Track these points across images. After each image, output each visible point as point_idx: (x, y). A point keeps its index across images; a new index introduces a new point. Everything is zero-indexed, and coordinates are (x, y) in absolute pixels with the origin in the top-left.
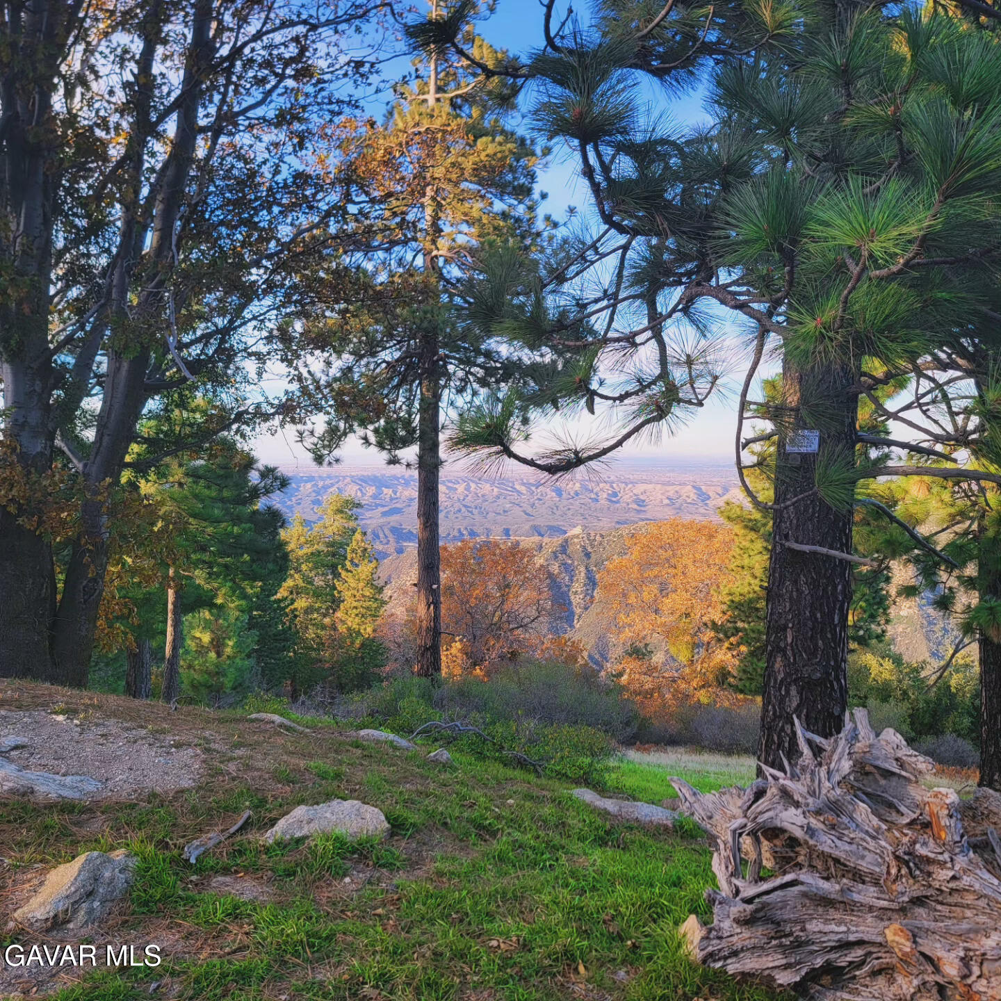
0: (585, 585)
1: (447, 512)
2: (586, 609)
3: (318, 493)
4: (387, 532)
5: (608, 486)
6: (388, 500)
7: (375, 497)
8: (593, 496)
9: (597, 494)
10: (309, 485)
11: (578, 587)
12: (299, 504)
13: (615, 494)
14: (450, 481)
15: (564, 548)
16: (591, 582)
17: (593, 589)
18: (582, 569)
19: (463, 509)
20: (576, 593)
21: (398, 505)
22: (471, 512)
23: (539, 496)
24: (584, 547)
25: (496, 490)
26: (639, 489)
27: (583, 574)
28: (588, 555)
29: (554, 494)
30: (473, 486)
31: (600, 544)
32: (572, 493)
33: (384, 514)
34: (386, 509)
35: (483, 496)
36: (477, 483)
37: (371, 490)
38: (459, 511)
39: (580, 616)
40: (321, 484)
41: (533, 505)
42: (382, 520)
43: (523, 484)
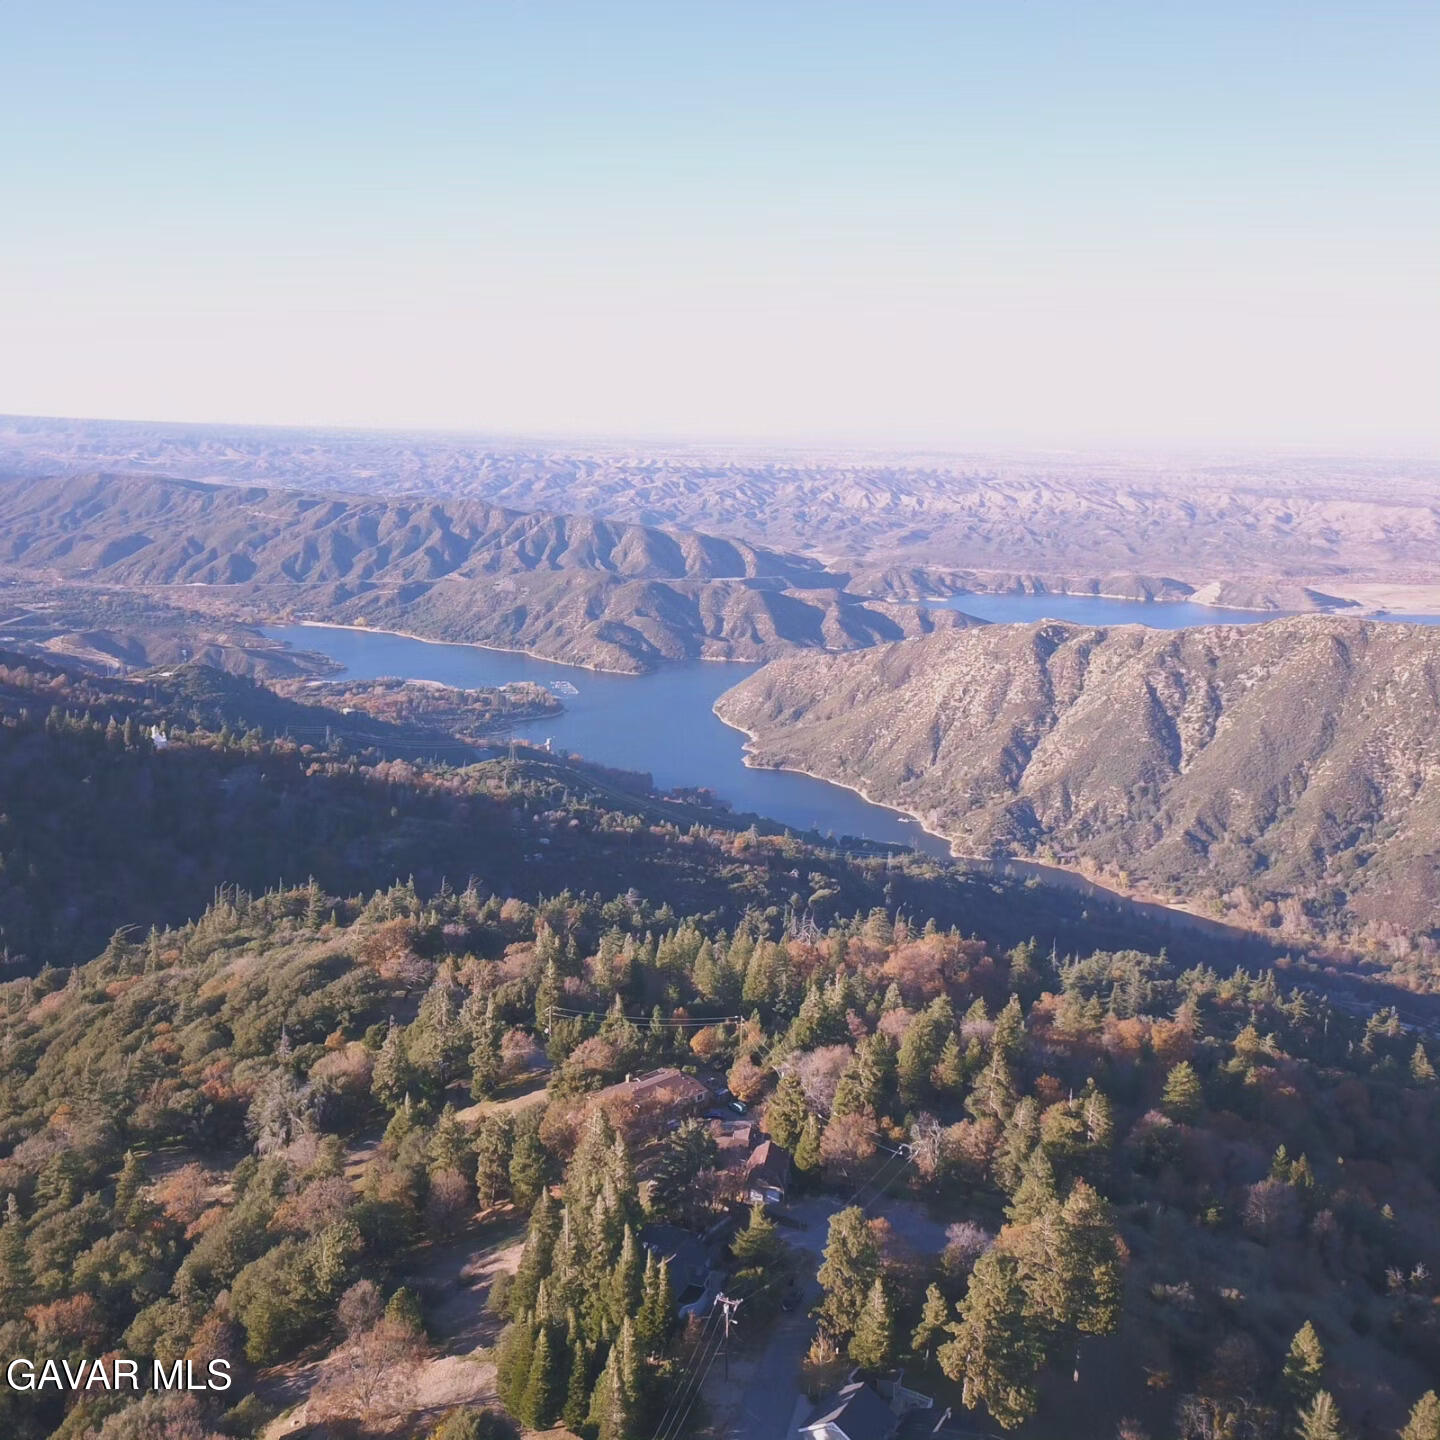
0: (1205, 709)
1: (1002, 543)
2: (1202, 745)
3: (803, 502)
4: (905, 578)
5: (1278, 503)
6: (908, 515)
7: (887, 510)
8: (1250, 519)
9: (1256, 517)
10: (790, 488)
11: (1193, 710)
12: (775, 519)
13: (1287, 519)
14: (1010, 485)
15: (1176, 649)
16: (1214, 705)
17: (1217, 716)
18: (1203, 683)
19: (1028, 537)
20: (1188, 720)
21: (922, 526)
22: (1040, 543)
23: (1156, 517)
24: (1209, 649)
25: (1084, 503)
26: (1333, 510)
27: (1202, 692)
28: (1213, 661)
29: (1182, 513)
30: (1046, 495)
31: (1236, 644)
32: (1214, 513)
33: (903, 541)
34: (904, 532)
35: (1062, 512)
36: (1054, 491)
37: (883, 499)
38: (1021, 540)
39: (1191, 757)
40: (808, 485)
41: (1143, 534)
42: (898, 552)
43: (1132, 494)
